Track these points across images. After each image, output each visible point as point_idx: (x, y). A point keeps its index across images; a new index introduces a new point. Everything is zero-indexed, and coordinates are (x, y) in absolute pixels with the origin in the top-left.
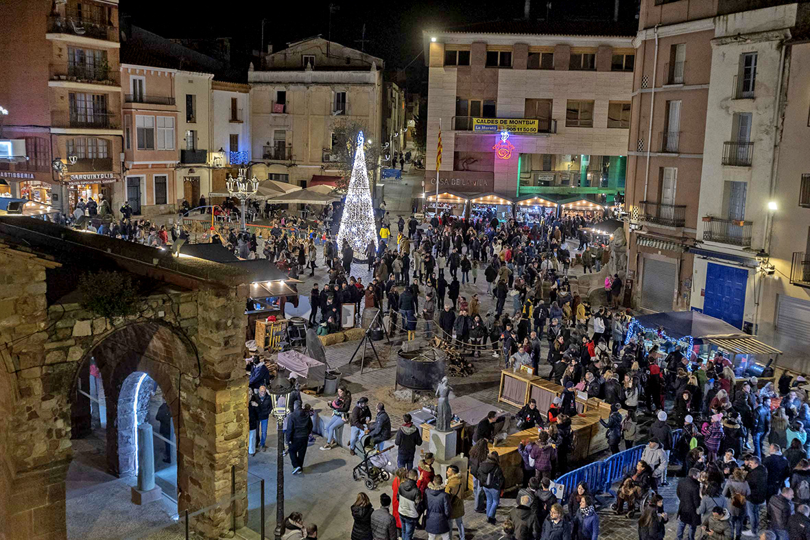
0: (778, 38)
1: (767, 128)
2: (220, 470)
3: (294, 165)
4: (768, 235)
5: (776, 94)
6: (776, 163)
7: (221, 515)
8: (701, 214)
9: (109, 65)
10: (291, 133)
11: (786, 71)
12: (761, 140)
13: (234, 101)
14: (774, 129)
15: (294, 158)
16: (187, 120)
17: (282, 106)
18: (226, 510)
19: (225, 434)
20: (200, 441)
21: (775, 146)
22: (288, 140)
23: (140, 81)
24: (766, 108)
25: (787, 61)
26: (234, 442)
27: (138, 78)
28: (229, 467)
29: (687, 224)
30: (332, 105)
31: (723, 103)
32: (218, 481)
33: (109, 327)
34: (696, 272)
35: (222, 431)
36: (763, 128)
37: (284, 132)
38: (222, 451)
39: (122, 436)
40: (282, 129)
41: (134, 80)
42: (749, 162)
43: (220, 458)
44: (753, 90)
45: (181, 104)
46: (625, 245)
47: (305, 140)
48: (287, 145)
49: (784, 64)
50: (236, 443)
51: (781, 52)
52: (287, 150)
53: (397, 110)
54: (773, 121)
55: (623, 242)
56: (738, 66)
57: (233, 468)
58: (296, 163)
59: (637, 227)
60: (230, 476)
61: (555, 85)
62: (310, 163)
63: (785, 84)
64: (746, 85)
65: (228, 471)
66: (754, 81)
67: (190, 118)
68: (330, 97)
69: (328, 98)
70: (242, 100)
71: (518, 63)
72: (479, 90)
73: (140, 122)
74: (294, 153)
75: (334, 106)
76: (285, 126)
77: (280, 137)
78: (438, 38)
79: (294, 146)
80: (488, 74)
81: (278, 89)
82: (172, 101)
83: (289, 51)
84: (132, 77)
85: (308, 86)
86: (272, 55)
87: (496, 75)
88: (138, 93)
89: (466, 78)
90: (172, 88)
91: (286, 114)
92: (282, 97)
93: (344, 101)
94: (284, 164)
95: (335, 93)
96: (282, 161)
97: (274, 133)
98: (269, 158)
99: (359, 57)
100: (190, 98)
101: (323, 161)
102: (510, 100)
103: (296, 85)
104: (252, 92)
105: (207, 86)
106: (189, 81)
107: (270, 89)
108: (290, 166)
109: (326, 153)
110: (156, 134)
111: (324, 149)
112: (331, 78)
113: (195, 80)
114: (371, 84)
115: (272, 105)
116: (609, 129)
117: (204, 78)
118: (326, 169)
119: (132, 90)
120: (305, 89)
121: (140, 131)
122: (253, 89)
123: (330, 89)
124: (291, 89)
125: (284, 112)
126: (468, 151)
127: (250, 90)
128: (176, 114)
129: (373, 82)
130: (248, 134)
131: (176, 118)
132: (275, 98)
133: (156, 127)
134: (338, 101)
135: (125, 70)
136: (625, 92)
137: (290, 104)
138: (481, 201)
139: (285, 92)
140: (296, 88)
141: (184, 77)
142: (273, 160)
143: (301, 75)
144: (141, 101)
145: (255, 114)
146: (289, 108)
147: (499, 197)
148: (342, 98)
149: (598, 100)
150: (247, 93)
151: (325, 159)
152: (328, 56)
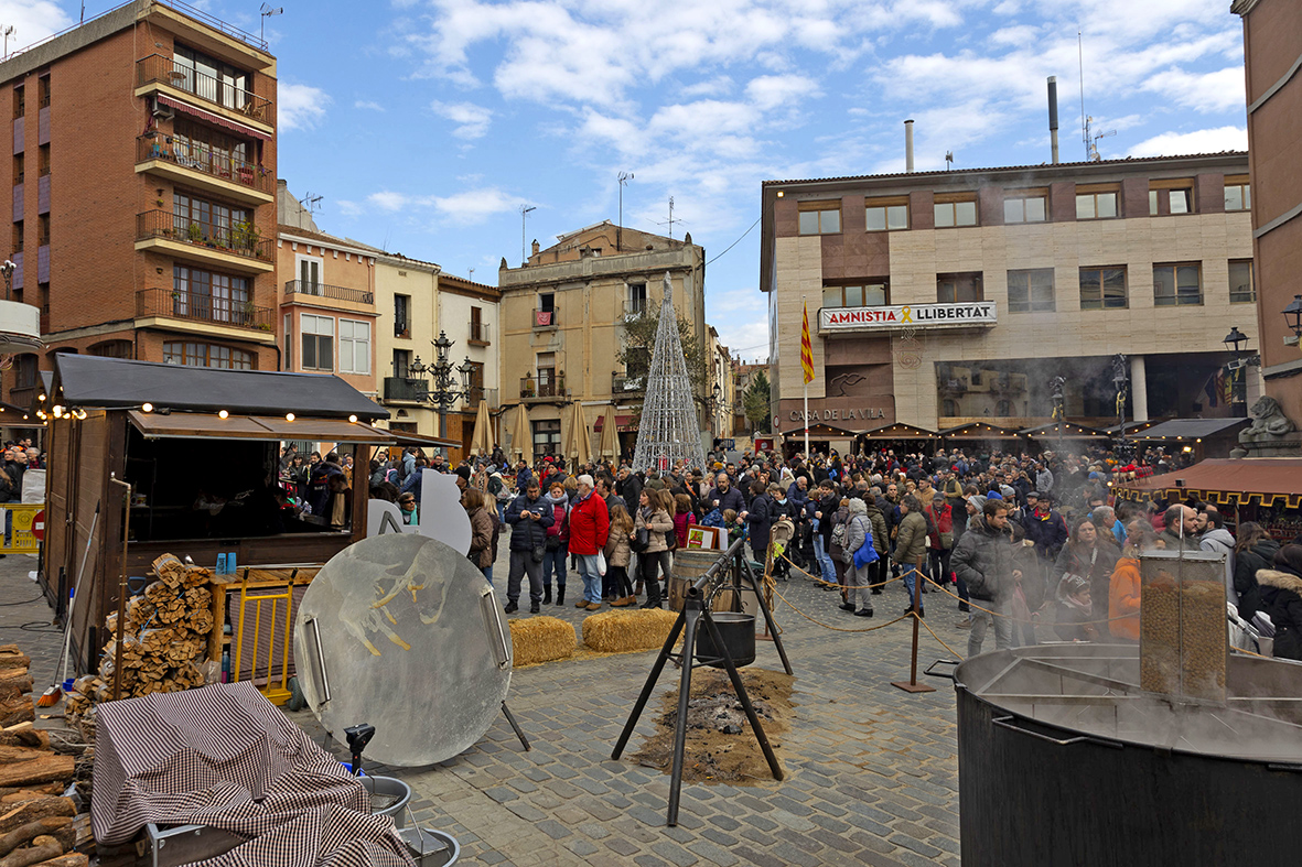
3: (569, 403)
9: (256, 230)
10: (563, 354)
13: (476, 312)
15: (568, 393)
16: (396, 332)
17: (550, 314)
22: (558, 363)
23: (315, 265)
27: (311, 259)
30: (626, 305)
37: (552, 354)
40: (550, 349)
41: (303, 262)
45: (385, 308)
47: (585, 363)
48: (557, 373)
52: (557, 380)
55: (1289, 423)
58: (572, 399)
62: (594, 398)
67: (402, 329)
68: (621, 293)
69: (619, 296)
70: (489, 311)
71: (920, 220)
72: (860, 267)
73: (307, 324)
74: (567, 386)
75: (628, 307)
76: (553, 345)
77: (548, 362)
78: (786, 192)
79: (568, 374)
80: (872, 240)
81: (541, 291)
82: (369, 298)
83: (562, 248)
84: (299, 257)
85: (586, 280)
86: (538, 256)
87: (885, 242)
88: (310, 280)
89: (836, 250)
90: (370, 280)
91: (554, 327)
92: (548, 302)
93: (643, 296)
94: (552, 404)
95: (629, 285)
96: (548, 398)
97: (536, 357)
98: (531, 396)
99: (666, 246)
100: (402, 301)
101: (613, 392)
102: (909, 278)
103: (569, 281)
104: (503, 300)
105: (430, 283)
106: (400, 273)
107: (530, 292)
108: (562, 405)
109: (617, 378)
110: (337, 346)
111: (614, 374)
112: (622, 265)
113: (409, 272)
114: (686, 267)
115: (534, 315)
116: (1085, 312)
117: (424, 271)
118: (619, 404)
119: (298, 277)
120: (583, 285)
121: (308, 338)
122: (506, 295)
123: (621, 281)
124: (562, 288)
125: (552, 323)
126: (849, 363)
127: (501, 297)
128: (372, 317)
129: (687, 264)
130: (499, 363)
131: (374, 324)
132: (538, 304)
133: (337, 334)
134: (635, 298)
135: (286, 245)
136: (1106, 251)
137: (560, 312)
138: (881, 435)
139: (552, 296)
140: (570, 287)
141: (392, 265)
142: (537, 398)
143: (575, 266)
144: (315, 293)
145: (508, 333)
146: (559, 317)
147: (912, 428)
148: (639, 292)
149: (1058, 266)
150: (496, 302)
151: (617, 388)
152: (619, 248)
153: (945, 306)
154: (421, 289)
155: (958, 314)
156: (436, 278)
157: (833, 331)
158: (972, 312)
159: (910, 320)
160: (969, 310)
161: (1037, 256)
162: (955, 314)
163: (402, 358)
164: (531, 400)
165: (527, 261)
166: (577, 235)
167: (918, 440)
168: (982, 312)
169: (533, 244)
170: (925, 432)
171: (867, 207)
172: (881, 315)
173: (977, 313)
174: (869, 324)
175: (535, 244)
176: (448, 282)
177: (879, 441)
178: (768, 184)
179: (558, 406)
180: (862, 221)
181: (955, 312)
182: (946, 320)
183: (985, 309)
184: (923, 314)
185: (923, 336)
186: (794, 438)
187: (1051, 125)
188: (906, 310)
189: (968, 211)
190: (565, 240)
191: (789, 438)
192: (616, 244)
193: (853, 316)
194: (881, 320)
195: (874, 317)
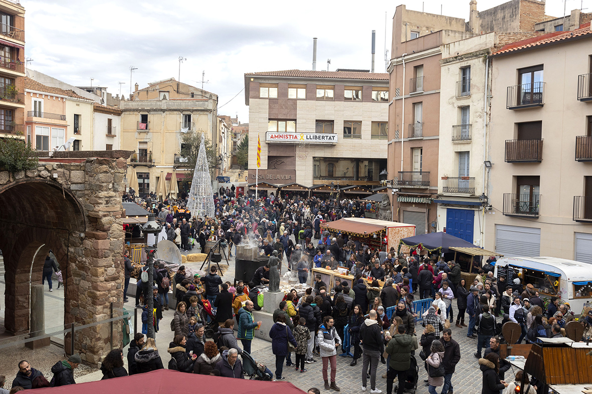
0: (483, 55)
1: (480, 114)
2: (101, 305)
3: (154, 166)
4: (486, 185)
5: (485, 91)
6: (488, 136)
7: (100, 344)
8: (440, 175)
9: (16, 89)
10: (152, 143)
11: (490, 75)
12: (477, 122)
13: (110, 121)
14: (485, 113)
15: (153, 161)
16: (74, 132)
17: (145, 124)
18: (104, 340)
19: (105, 276)
20: (85, 284)
21: (486, 125)
22: (148, 147)
23: (40, 102)
24: (478, 101)
25: (490, 69)
26: (113, 283)
27: (38, 100)
28: (108, 304)
29: (432, 183)
30: (181, 124)
31: (451, 100)
32: (99, 314)
33: (11, 180)
34: (439, 216)
35: (103, 273)
36: (477, 114)
37: (146, 143)
38: (103, 289)
39: (18, 301)
40: (145, 141)
41: (35, 101)
42: (470, 137)
43: (101, 295)
44: (469, 90)
45: (70, 121)
46: (390, 205)
47: (162, 148)
48: (148, 152)
49: (488, 71)
50: (114, 284)
51: (486, 64)
52: (148, 156)
53: (226, 140)
54: (483, 109)
55: (388, 203)
56: (458, 75)
57: (112, 304)
58: (155, 164)
59: (397, 190)
60: (108, 311)
61: (335, 111)
62: (165, 165)
63: (490, 84)
64: (465, 87)
65: (106, 307)
66: (469, 84)
67: (76, 131)
68: (179, 118)
69: (178, 119)
70: (116, 120)
71: (311, 96)
72: (284, 114)
73: (38, 131)
74: (153, 158)
75: (183, 125)
76: (147, 139)
77: (143, 147)
78: (255, 78)
79: (153, 153)
80: (290, 103)
81: (142, 113)
82: (63, 118)
83: (150, 89)
84: (33, 99)
85: (164, 111)
86: (138, 92)
87: (295, 104)
88: (38, 111)
89: (275, 106)
90: (64, 108)
91: (147, 130)
92: (145, 119)
93: (190, 120)
94: (146, 166)
95: (183, 115)
96: (145, 163)
97: (138, 143)
98: (135, 161)
99: (200, 93)
100: (77, 117)
101: (175, 163)
102: (305, 121)
103: (155, 110)
104: (122, 115)
105: (90, 108)
106: (77, 105)
107: (136, 113)
108: (150, 167)
109: (177, 157)
110: (51, 140)
111: (175, 155)
112: (180, 105)
113: (81, 104)
114: (209, 110)
115: (138, 125)
116: (372, 140)
117: (87, 103)
118: (177, 168)
119: (33, 109)
120: (162, 113)
121: (38, 137)
122: (124, 113)
123: (180, 113)
124: (151, 113)
125: (146, 129)
126: (278, 155)
127: (121, 114)
128: (65, 126)
129: (210, 109)
130: (120, 145)
131: (66, 130)
132: (140, 119)
133: (51, 135)
134: (186, 121)
135: (28, 94)
136: (382, 116)
137: (151, 123)
138: (288, 188)
139: (147, 115)
140: (155, 113)
141: (73, 101)
142: (138, 163)
143: (158, 103)
144: (40, 116)
145: (125, 131)
146: (150, 126)
147: (300, 186)
148: (188, 119)
149: (364, 120)
150: (119, 116)
151: (176, 161)
152: (178, 92)
153: (318, 135)
154: (85, 111)
155: (322, 138)
156: (92, 106)
157: (272, 142)
158: (328, 138)
159: (303, 140)
160: (327, 137)
161: (356, 115)
162: (321, 138)
163: (76, 143)
164: (136, 163)
165: (132, 94)
166: (158, 84)
167: (302, 191)
168: (332, 138)
169: (135, 85)
170: (305, 188)
171: (289, 88)
172: (291, 137)
173: (330, 139)
174: (286, 140)
175: (137, 86)
176: (98, 108)
177: (286, 191)
178: (247, 75)
179: (148, 167)
180: (286, 94)
181: (321, 137)
182: (318, 140)
183: (333, 137)
184: (308, 137)
185: (307, 146)
186: (252, 188)
187: (372, 51)
188: (302, 135)
189: (330, 93)
190: (152, 85)
191: (250, 188)
192: (176, 90)
193: (280, 136)
194: (291, 138)
195: (289, 137)
